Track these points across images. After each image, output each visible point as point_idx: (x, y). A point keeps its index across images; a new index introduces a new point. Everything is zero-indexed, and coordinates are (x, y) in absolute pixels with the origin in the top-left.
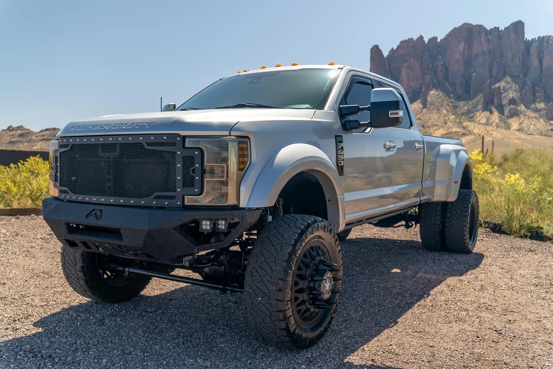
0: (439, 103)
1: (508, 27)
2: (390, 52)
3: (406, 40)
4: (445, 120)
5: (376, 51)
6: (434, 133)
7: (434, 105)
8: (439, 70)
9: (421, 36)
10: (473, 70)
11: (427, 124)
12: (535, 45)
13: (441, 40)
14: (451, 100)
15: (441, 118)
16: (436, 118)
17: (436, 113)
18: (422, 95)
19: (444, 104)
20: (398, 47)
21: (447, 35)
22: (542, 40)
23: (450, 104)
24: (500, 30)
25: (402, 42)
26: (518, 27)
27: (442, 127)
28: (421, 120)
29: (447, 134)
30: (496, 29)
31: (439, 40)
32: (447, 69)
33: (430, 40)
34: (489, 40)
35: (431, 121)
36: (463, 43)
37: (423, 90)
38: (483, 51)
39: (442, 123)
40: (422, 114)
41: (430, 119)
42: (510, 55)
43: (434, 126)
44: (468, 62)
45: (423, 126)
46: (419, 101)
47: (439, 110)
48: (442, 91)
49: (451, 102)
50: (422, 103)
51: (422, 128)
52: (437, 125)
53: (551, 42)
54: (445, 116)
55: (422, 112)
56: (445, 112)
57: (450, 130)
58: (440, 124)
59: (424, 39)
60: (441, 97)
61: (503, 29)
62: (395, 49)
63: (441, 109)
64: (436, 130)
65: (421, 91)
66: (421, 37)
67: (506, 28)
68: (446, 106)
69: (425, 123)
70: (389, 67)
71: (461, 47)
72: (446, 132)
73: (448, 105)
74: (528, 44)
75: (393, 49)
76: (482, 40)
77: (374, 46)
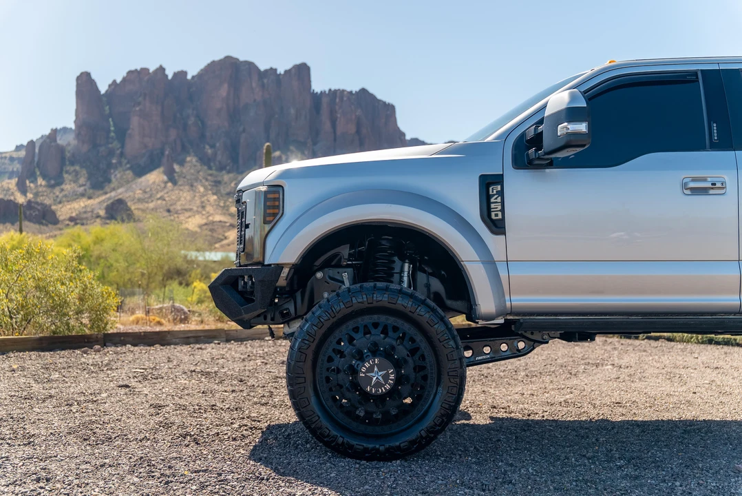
0: (193, 174)
1: (290, 70)
2: (110, 86)
3: (136, 70)
4: (202, 202)
5: (85, 83)
6: (186, 222)
7: (184, 177)
8: (190, 123)
9: (161, 66)
10: (241, 129)
11: (174, 207)
12: (325, 101)
13: (193, 77)
14: (210, 172)
15: (196, 198)
16: (188, 198)
17: (188, 191)
18: (165, 160)
19: (200, 178)
20: (124, 80)
21: (202, 70)
22: (334, 94)
23: (209, 178)
24: (278, 72)
25: (130, 73)
26: (302, 72)
27: (198, 212)
28: (164, 200)
29: (206, 224)
30: (273, 71)
31: (189, 77)
32: (203, 122)
33: (175, 75)
34: (263, 86)
35: (180, 203)
36: (226, 86)
37: (167, 153)
38: (255, 100)
39: (198, 207)
40: (166, 191)
41: (179, 200)
42: (292, 111)
43: (186, 210)
44: (235, 114)
45: (169, 211)
46: (161, 169)
47: (192, 186)
48: (197, 156)
49: (211, 175)
50: (165, 173)
51: (166, 214)
52: (191, 210)
53: (345, 99)
54: (203, 196)
55: (165, 187)
56: (202, 189)
57: (211, 218)
58: (195, 208)
59: (167, 72)
60: (195, 166)
61: (282, 73)
62: (118, 81)
63: (195, 184)
64: (190, 217)
65: (162, 153)
66: (161, 69)
67: (286, 71)
68: (204, 181)
69: (171, 205)
70: (110, 108)
71: (224, 91)
72: (204, 221)
73: (207, 180)
74: (317, 98)
75: (114, 81)
76: (254, 85)
77: (82, 74)
